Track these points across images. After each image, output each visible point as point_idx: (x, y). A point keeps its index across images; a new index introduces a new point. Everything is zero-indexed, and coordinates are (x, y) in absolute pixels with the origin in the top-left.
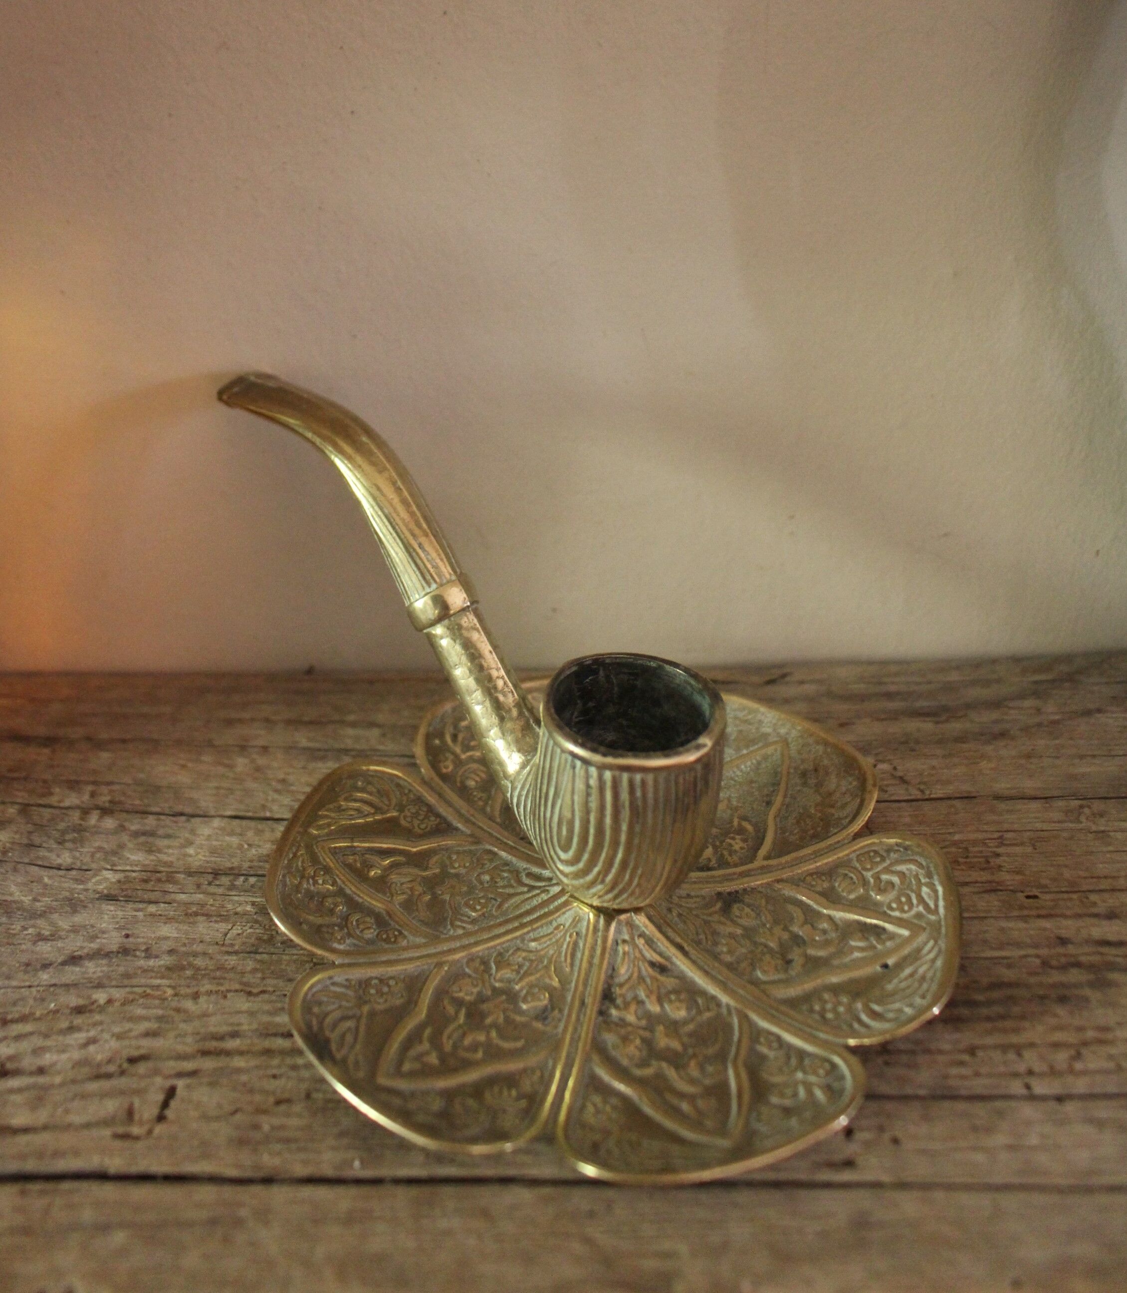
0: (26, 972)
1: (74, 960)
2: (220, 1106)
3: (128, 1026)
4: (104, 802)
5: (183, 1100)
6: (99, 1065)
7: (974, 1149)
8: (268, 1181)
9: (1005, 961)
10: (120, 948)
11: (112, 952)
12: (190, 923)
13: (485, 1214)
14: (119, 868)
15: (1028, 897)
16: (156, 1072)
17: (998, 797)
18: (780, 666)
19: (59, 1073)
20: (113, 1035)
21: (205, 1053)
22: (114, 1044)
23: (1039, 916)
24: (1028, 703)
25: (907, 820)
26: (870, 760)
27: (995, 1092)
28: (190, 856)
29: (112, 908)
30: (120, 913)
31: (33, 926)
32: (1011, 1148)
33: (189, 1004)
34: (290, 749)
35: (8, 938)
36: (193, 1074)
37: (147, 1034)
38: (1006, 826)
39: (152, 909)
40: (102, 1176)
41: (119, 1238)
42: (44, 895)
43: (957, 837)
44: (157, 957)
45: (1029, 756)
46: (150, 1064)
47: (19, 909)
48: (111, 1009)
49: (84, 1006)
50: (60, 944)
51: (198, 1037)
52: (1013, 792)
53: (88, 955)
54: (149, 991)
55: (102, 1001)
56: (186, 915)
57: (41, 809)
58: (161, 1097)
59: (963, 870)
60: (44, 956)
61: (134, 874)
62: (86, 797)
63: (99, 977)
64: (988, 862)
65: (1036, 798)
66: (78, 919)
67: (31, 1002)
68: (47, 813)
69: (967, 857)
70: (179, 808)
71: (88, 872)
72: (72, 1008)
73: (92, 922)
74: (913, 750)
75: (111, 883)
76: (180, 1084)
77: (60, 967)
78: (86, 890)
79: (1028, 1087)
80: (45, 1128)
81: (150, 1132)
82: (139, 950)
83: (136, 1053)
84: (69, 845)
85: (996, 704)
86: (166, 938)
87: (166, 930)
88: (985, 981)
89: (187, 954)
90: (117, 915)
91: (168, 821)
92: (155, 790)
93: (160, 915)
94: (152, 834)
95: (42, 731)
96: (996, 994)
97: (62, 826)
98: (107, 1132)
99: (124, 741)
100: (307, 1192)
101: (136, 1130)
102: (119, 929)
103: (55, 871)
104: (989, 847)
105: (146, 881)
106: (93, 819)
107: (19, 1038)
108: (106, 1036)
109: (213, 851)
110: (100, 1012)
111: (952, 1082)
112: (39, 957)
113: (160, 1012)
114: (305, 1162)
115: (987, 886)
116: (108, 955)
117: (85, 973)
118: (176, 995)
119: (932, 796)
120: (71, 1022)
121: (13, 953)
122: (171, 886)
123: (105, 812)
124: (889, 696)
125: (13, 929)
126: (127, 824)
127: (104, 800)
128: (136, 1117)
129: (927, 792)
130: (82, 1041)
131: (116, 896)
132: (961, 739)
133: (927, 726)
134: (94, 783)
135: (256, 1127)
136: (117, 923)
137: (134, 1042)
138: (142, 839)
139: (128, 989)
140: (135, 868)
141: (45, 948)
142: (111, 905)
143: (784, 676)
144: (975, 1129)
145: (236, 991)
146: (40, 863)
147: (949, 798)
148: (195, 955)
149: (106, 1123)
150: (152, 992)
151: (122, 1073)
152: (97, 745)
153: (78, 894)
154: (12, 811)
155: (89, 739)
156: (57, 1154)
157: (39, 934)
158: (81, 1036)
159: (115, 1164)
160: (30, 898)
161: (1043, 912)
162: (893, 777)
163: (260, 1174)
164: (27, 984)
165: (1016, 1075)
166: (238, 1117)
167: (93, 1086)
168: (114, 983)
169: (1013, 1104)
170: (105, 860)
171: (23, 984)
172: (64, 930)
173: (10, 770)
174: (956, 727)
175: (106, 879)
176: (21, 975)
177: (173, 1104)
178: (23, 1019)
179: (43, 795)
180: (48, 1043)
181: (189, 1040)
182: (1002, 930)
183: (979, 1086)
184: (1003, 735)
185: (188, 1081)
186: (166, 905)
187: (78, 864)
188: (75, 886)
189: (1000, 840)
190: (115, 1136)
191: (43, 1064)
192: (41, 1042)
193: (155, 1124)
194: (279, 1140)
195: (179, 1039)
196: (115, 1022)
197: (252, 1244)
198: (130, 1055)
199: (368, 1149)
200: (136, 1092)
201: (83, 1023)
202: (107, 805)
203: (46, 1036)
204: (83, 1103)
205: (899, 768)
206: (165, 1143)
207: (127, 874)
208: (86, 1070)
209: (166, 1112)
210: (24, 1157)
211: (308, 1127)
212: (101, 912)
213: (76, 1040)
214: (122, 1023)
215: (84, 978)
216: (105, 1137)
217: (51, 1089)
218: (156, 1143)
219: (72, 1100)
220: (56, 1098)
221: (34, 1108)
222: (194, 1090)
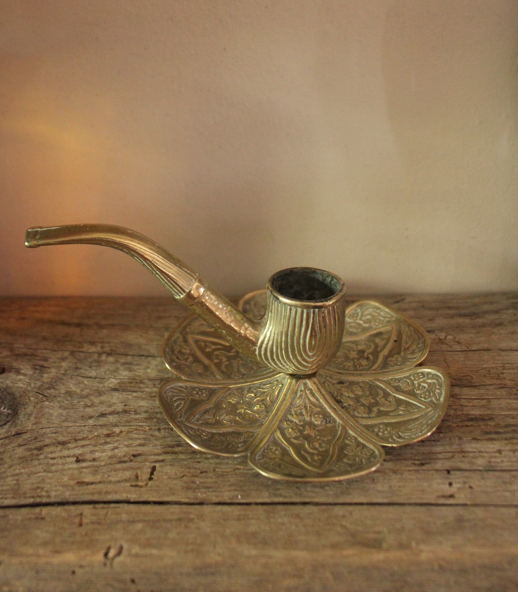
0: (82, 420)
1: (103, 415)
2: (176, 474)
3: (131, 442)
5: (159, 472)
6: (120, 457)
7: (506, 491)
8: (201, 504)
9: (511, 416)
10: (123, 410)
11: (119, 412)
12: (153, 400)
13: (298, 516)
14: (117, 378)
15: (517, 390)
16: (146, 460)
17: (500, 350)
18: (401, 295)
19: (103, 461)
20: (125, 445)
21: (166, 453)
22: (125, 449)
24: (510, 311)
25: (462, 359)
26: (444, 334)
27: (512, 468)
28: (149, 373)
29: (117, 394)
31: (83, 401)
33: (156, 433)
35: (72, 406)
36: (163, 461)
37: (140, 445)
38: (505, 362)
39: (135, 394)
40: (128, 502)
41: (140, 526)
42: (86, 388)
43: (485, 366)
44: (139, 414)
45: (513, 333)
46: (143, 457)
47: (75, 394)
48: (122, 435)
49: (109, 434)
50: (96, 408)
51: (163, 446)
52: (507, 348)
53: (109, 413)
54: (138, 428)
55: (118, 432)
56: (150, 397)
57: (80, 353)
58: (150, 470)
59: (488, 379)
60: (90, 413)
61: (125, 380)
62: (99, 348)
63: (115, 422)
64: (499, 376)
66: (102, 398)
67: (86, 432)
68: (82, 355)
69: (489, 374)
70: (142, 353)
71: (104, 379)
72: (105, 435)
73: (109, 400)
74: (462, 330)
75: (115, 384)
76: (157, 465)
77: (97, 418)
78: (104, 387)
80: (100, 482)
81: (146, 484)
82: (131, 411)
83: (136, 453)
84: (94, 368)
85: (497, 312)
86: (143, 406)
87: (142, 403)
88: (503, 424)
89: (153, 413)
90: (120, 397)
91: (137, 358)
92: (130, 346)
93: (139, 397)
94: (131, 364)
95: (75, 321)
96: (508, 429)
97: (90, 360)
98: (128, 484)
99: (113, 325)
100: (219, 508)
101: (140, 484)
102: (122, 402)
103: (89, 379)
104: (499, 370)
105: (131, 383)
106: (104, 357)
107: (83, 446)
108: (122, 446)
109: (159, 371)
110: (118, 436)
111: (493, 464)
112: (87, 414)
113: (144, 436)
114: (217, 496)
115: (500, 386)
116: (118, 413)
117: (108, 420)
119: (473, 349)
120: (105, 440)
121: (75, 412)
122: (142, 385)
123: (109, 354)
124: (450, 308)
125: (74, 402)
126: (119, 360)
127: (107, 349)
128: (140, 478)
129: (470, 348)
130: (111, 448)
131: (118, 389)
132: (483, 326)
133: (467, 321)
134: (102, 342)
135: (194, 482)
136: (120, 400)
137: (134, 448)
138: (126, 366)
139: (129, 427)
140: (125, 378)
141: (89, 410)
142: (117, 393)
143: (402, 300)
144: (505, 483)
146: (82, 375)
147: (480, 350)
148: (157, 413)
149: (126, 481)
150: (139, 428)
151: (131, 461)
152: (101, 327)
153: (101, 388)
154: (66, 354)
155: (97, 324)
156: (107, 493)
157: (86, 405)
158: (111, 446)
159: (133, 497)
160: (80, 390)
162: (454, 341)
163: (198, 501)
164: (83, 425)
166: (184, 478)
167: (119, 466)
168: (122, 424)
170: (111, 374)
171: (81, 425)
172: (96, 403)
173: (63, 337)
174: (480, 321)
175: (113, 382)
176: (80, 421)
177: (155, 473)
178: (83, 439)
179: (79, 347)
180: (96, 449)
181: (159, 447)
182: (508, 403)
183: (504, 466)
184: (500, 324)
185: (161, 464)
186: (141, 393)
187: (99, 376)
188: (99, 385)
189: (503, 367)
190: (131, 486)
191: (95, 457)
192: (93, 448)
193: (148, 481)
194: (204, 487)
195: (154, 447)
196: (125, 440)
197: (198, 528)
198: (134, 454)
199: (244, 491)
200: (138, 468)
201: (111, 441)
202: (109, 352)
203: (95, 446)
204: (115, 473)
205: (457, 338)
206: (154, 488)
207: (122, 380)
208: (115, 459)
209: (153, 476)
210: (93, 494)
211: (216, 482)
212: (112, 396)
213: (108, 447)
214: (128, 440)
215: (108, 423)
216: (127, 486)
217: (100, 467)
218: (150, 489)
219: (110, 471)
220: (103, 471)
221: (94, 475)
222: (164, 467)
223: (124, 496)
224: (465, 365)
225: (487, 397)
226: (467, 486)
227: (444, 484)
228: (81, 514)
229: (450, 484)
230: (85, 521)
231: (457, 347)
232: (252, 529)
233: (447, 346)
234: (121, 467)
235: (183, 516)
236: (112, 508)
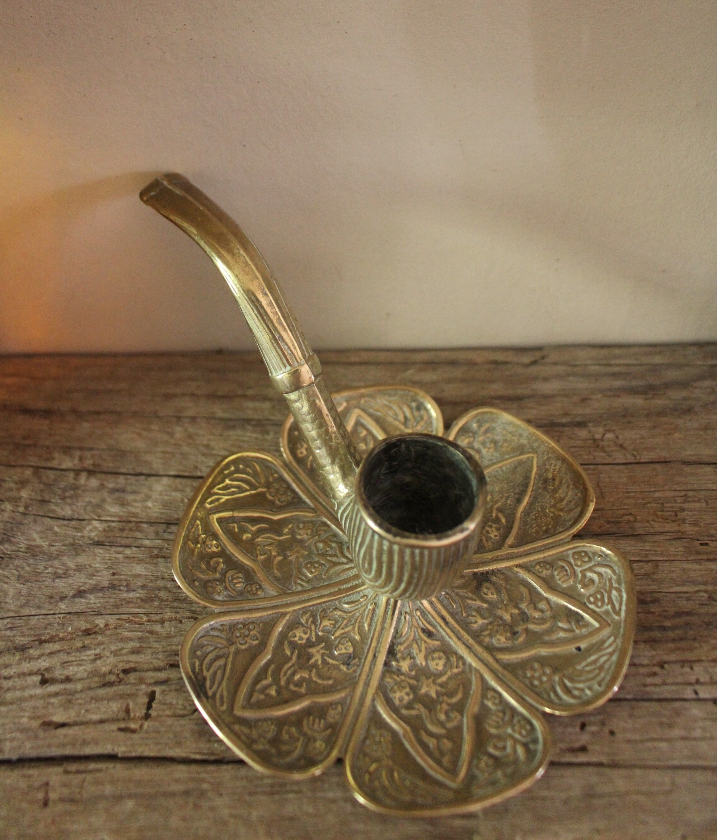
0: (50, 603)
1: (80, 593)
2: (184, 708)
3: (120, 645)
4: (89, 465)
5: (160, 703)
6: (104, 675)
7: (661, 739)
8: (219, 762)
9: (686, 595)
10: (109, 584)
11: (105, 587)
12: (154, 564)
14: (104, 518)
15: (701, 544)
16: (141, 681)
17: (685, 462)
18: (541, 349)
19: (80, 681)
20: (111, 652)
21: (171, 666)
22: (112, 660)
23: (708, 560)
24: (707, 383)
25: (624, 480)
26: (601, 430)
27: (675, 696)
28: (150, 508)
29: (101, 551)
30: (107, 555)
31: (51, 566)
32: (684, 738)
33: (157, 628)
34: (211, 418)
35: (36, 576)
36: (165, 682)
37: (133, 652)
38: (689, 487)
39: (128, 552)
40: (114, 759)
41: (130, 804)
42: (55, 541)
43: (657, 495)
44: (134, 591)
45: (706, 429)
46: (137, 674)
47: (40, 553)
48: (108, 632)
49: (90, 629)
50: (70, 580)
51: (166, 654)
52: (694, 458)
53: (89, 589)
54: (131, 617)
55: (102, 626)
56: (151, 557)
57: (48, 472)
58: (146, 700)
59: (659, 522)
60: (61, 590)
61: (113, 524)
62: (76, 461)
63: (98, 607)
64: (676, 515)
65: (709, 464)
66: (80, 560)
67: (56, 625)
68: (51, 474)
69: (662, 511)
70: (140, 469)
71: (83, 522)
72: (82, 631)
73: (90, 562)
74: (629, 422)
75: (99, 531)
76: (158, 689)
77: (72, 599)
78: (83, 537)
79: (696, 693)
80: (75, 724)
82: (122, 586)
83: (127, 666)
84: (68, 500)
85: (684, 384)
86: (139, 576)
87: (138, 569)
88: (672, 611)
89: (154, 589)
90: (105, 557)
91: (132, 479)
92: (122, 454)
93: (134, 557)
94: (123, 490)
95: (41, 405)
96: (678, 621)
97: (63, 485)
98: (114, 727)
99: (98, 413)
101: (133, 726)
102: (109, 568)
103: (61, 521)
104: (678, 503)
105: (122, 530)
106: (83, 479)
107: (51, 654)
108: (108, 654)
109: (166, 505)
110: (101, 634)
111: (648, 689)
112: (57, 591)
113: (140, 634)
115: (675, 535)
116: (102, 589)
117: (89, 603)
118: (149, 621)
119: (642, 460)
120: (84, 642)
121: (40, 588)
122: (139, 534)
123: (91, 473)
124: (615, 376)
125: (39, 569)
126: (105, 483)
127: (88, 463)
128: (132, 715)
129: (638, 457)
130: (92, 657)
131: (103, 542)
132: (662, 413)
133: (639, 401)
134: (81, 449)
136: (106, 563)
137: (125, 658)
138: (116, 495)
139: (118, 616)
140: (114, 519)
141: (60, 584)
142: (101, 549)
143: (543, 358)
144: (661, 724)
145: (188, 618)
146: (51, 515)
147: (652, 463)
148: (159, 589)
149: (112, 720)
150: (133, 619)
151: (120, 681)
152: (80, 416)
153: (78, 540)
154: (28, 473)
155: (74, 411)
156: (85, 743)
157: (56, 573)
158: (91, 653)
159: (121, 750)
160: (47, 543)
161: (711, 557)
162: (616, 444)
163: (214, 757)
164: (52, 612)
165: (690, 684)
166: (196, 715)
167: (102, 692)
168: (108, 611)
169: (687, 705)
170: (94, 512)
171: (49, 613)
172: (71, 569)
173: (24, 438)
174: (659, 402)
175: (95, 528)
176: (47, 606)
177: (154, 705)
178: (51, 640)
179: (47, 460)
181: (161, 656)
182: (684, 570)
183: (666, 691)
184: (689, 410)
185: (163, 687)
186: (137, 549)
187: (76, 516)
188: (76, 534)
189: (684, 498)
190: (120, 730)
191: (68, 674)
192: (65, 658)
193: (143, 721)
195: (154, 656)
196: (111, 642)
197: (212, 809)
198: (124, 668)
200: (130, 696)
201: (91, 643)
202: (91, 468)
203: (69, 653)
204: (97, 705)
205: (620, 437)
206: (152, 735)
207: (110, 524)
208: (96, 679)
209: (150, 712)
210: (64, 745)
212: (95, 555)
213: (88, 656)
214: (116, 642)
215: (88, 609)
216: (113, 731)
217: (75, 694)
218: (146, 735)
219: (90, 702)
220: (80, 701)
221: (66, 709)
222: (166, 694)
223: (108, 749)
224: (628, 492)
225: (654, 558)
226: (606, 729)
227: (573, 726)
228: (47, 784)
229: (583, 726)
230: (53, 796)
231: (619, 457)
232: (290, 809)
233: (604, 454)
234: (106, 694)
235: (191, 786)
236: (91, 772)
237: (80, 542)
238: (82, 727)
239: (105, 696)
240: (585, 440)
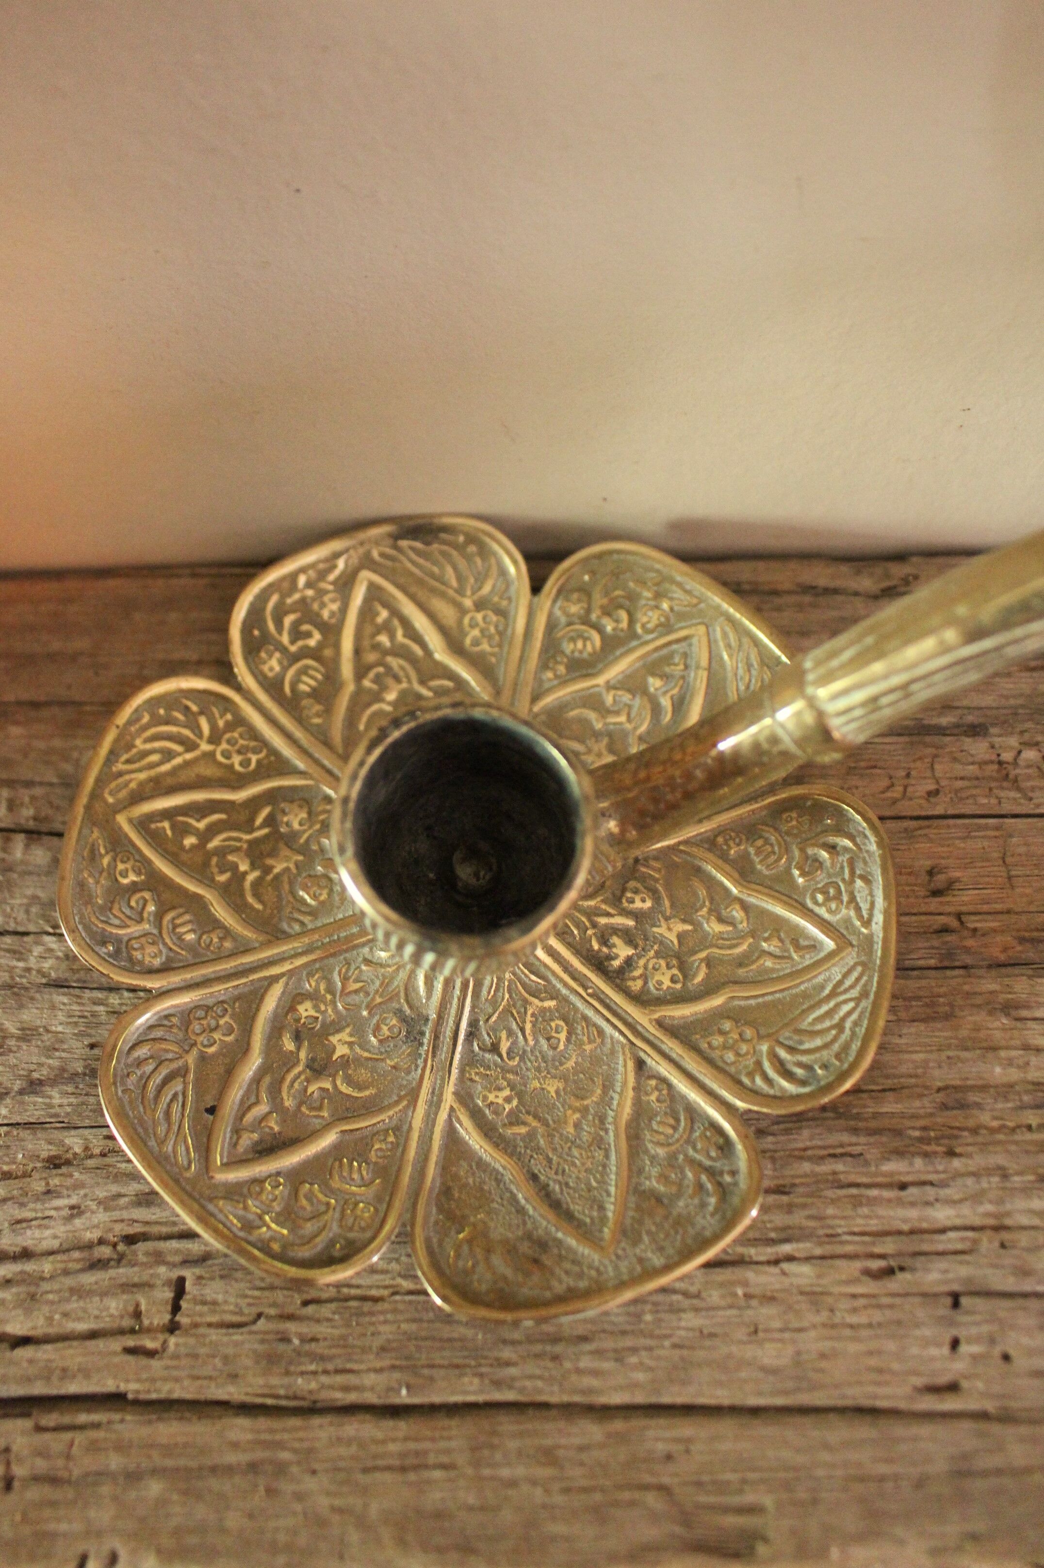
1: (34, 1086)
2: (239, 1309)
3: (114, 1189)
4: (27, 820)
5: (195, 1301)
6: (90, 1247)
10: (85, 1066)
11: (76, 1074)
16: (159, 1258)
20: (99, 1203)
22: (101, 1217)
29: (65, 1000)
30: (75, 1007)
36: (202, 1260)
40: (122, 1401)
41: (155, 1488)
46: (149, 1245)
48: (89, 1162)
49: (58, 1157)
50: (12, 1060)
53: (48, 1077)
55: (78, 1149)
58: (169, 1295)
63: (68, 1113)
66: (29, 1015)
71: (26, 939)
72: (43, 1160)
73: (45, 1022)
75: (58, 958)
76: (188, 1274)
77: (18, 1098)
78: (28, 970)
80: (47, 1340)
81: (164, 1347)
83: (130, 1230)
90: (73, 1011)
98: (116, 1344)
99: (35, 705)
100: (352, 1427)
101: (150, 1344)
102: (80, 1035)
106: (18, 849)
108: (93, 1206)
110: (78, 1167)
114: (346, 1388)
116: (73, 1078)
117: (50, 1105)
120: (47, 1182)
123: (32, 835)
127: (26, 814)
128: (146, 1324)
130: (66, 1212)
131: (66, 980)
134: (10, 783)
135: (285, 1339)
136: (76, 1023)
137: (126, 1215)
142: (64, 994)
149: (111, 1332)
151: (120, 1259)
153: (21, 977)
156: (66, 1374)
158: (63, 1205)
159: (131, 1388)
166: (261, 1324)
167: (89, 1279)
168: (87, 1122)
170: (45, 917)
172: (12, 1036)
175: (49, 951)
177: (184, 1304)
180: (25, 1214)
185: (198, 1271)
186: (131, 995)
187: (12, 926)
188: (15, 963)
190: (127, 1350)
191: (25, 1244)
192: (16, 1213)
193: (167, 1335)
194: (315, 1357)
196: (98, 1184)
197: (299, 1497)
198: (124, 1233)
199: (413, 1369)
200: (140, 1286)
201: (61, 1185)
202: (31, 824)
203: (22, 1205)
204: (81, 1304)
206: (184, 1361)
208: (77, 1254)
209: (177, 1318)
210: (29, 1380)
211: (344, 1338)
212: (53, 1007)
213: (56, 1209)
214: (106, 1184)
215: (51, 1117)
216: (115, 1353)
217: (41, 1283)
218: (174, 1363)
219: (68, 1300)
220: (51, 1297)
221: (28, 1312)
222: (205, 1285)
223: (110, 1386)
226: (997, 1351)
227: (938, 1345)
228: (7, 1450)
229: (955, 1344)
230: (19, 1471)
232: (435, 1497)
233: (1019, 795)
234: (96, 1283)
235: (260, 1454)
236: (81, 1428)
237: (24, 981)
238: (60, 1345)
239: (95, 1287)
240: (982, 764)
